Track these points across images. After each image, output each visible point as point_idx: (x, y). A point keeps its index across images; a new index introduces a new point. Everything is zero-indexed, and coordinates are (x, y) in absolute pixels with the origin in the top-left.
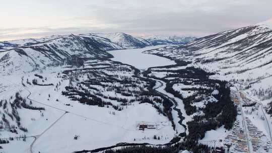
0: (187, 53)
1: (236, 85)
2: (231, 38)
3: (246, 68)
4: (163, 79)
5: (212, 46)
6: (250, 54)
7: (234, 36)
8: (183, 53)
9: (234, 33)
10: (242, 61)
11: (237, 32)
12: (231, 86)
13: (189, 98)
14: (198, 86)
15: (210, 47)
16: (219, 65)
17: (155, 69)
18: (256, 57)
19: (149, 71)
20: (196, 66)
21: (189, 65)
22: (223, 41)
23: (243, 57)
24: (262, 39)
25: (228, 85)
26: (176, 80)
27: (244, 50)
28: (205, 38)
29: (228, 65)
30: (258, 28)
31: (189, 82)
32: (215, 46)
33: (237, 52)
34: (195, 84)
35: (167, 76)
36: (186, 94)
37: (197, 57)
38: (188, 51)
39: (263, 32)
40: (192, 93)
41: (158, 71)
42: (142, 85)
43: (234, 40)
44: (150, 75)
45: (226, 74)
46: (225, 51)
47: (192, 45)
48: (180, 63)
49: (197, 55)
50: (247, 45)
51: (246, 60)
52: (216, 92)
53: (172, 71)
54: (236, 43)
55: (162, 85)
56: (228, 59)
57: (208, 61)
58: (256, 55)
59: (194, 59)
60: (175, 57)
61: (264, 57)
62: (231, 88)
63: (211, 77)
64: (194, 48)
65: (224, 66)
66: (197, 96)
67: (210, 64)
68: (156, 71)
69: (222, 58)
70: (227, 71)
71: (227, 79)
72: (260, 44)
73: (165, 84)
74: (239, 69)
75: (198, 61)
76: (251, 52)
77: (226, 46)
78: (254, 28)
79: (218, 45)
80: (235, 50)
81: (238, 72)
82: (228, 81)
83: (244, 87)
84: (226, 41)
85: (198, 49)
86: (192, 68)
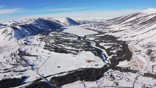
0: (103, 28)
1: (131, 43)
2: (127, 19)
3: (136, 35)
4: (93, 41)
5: (117, 24)
6: (137, 28)
7: (129, 18)
8: (101, 28)
9: (129, 17)
10: (133, 31)
11: (130, 16)
12: (128, 43)
13: (108, 49)
14: (112, 44)
15: (116, 24)
16: (122, 33)
17: (88, 36)
18: (141, 29)
19: (85, 37)
20: (109, 34)
21: (105, 34)
22: (123, 21)
23: (134, 29)
24: (144, 20)
25: (127, 43)
26: (100, 41)
27: (134, 25)
28: (113, 19)
29: (126, 33)
30: (142, 14)
31: (107, 42)
32: (119, 24)
33: (130, 27)
34: (110, 43)
35: (95, 39)
36: (106, 47)
37: (109, 30)
38: (104, 27)
39: (145, 16)
40: (109, 47)
41: (90, 37)
42: (84, 44)
43: (128, 20)
44: (86, 39)
45: (125, 38)
46: (124, 26)
47: (105, 23)
48: (100, 33)
49: (109, 29)
50: (136, 23)
51: (135, 30)
52: (121, 46)
53: (97, 37)
54: (130, 22)
55: (93, 43)
56: (126, 30)
57: (115, 32)
58: (141, 28)
59: (108, 31)
60: (97, 30)
61: (144, 29)
62: (128, 44)
63: (118, 39)
64: (107, 25)
65: (124, 34)
66: (112, 48)
67: (117, 33)
68: (89, 37)
69: (123, 30)
70: (126, 36)
71: (126, 40)
72: (143, 22)
73: (95, 43)
74: (132, 35)
75: (110, 31)
76: (138, 26)
77: (125, 23)
78: (140, 14)
79: (120, 23)
80: (130, 26)
81: (132, 37)
82: (127, 41)
83: (135, 43)
84: (125, 21)
85: (109, 25)
86: (108, 35)
